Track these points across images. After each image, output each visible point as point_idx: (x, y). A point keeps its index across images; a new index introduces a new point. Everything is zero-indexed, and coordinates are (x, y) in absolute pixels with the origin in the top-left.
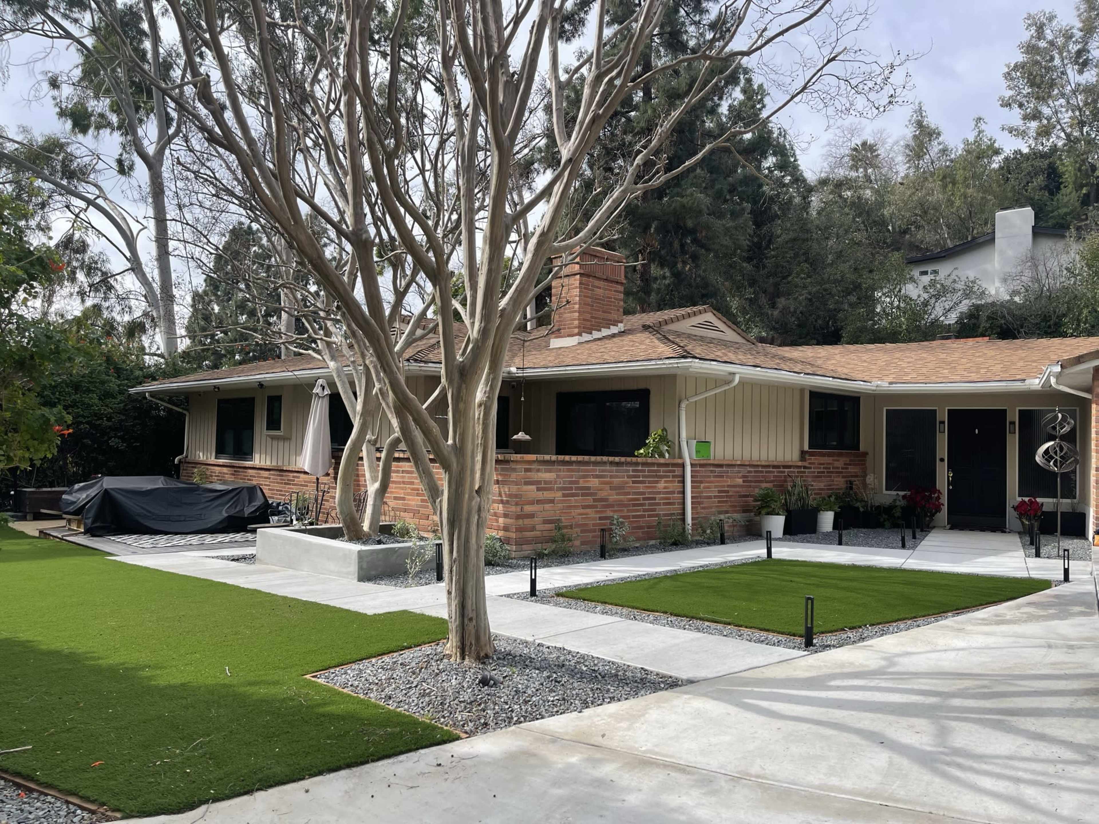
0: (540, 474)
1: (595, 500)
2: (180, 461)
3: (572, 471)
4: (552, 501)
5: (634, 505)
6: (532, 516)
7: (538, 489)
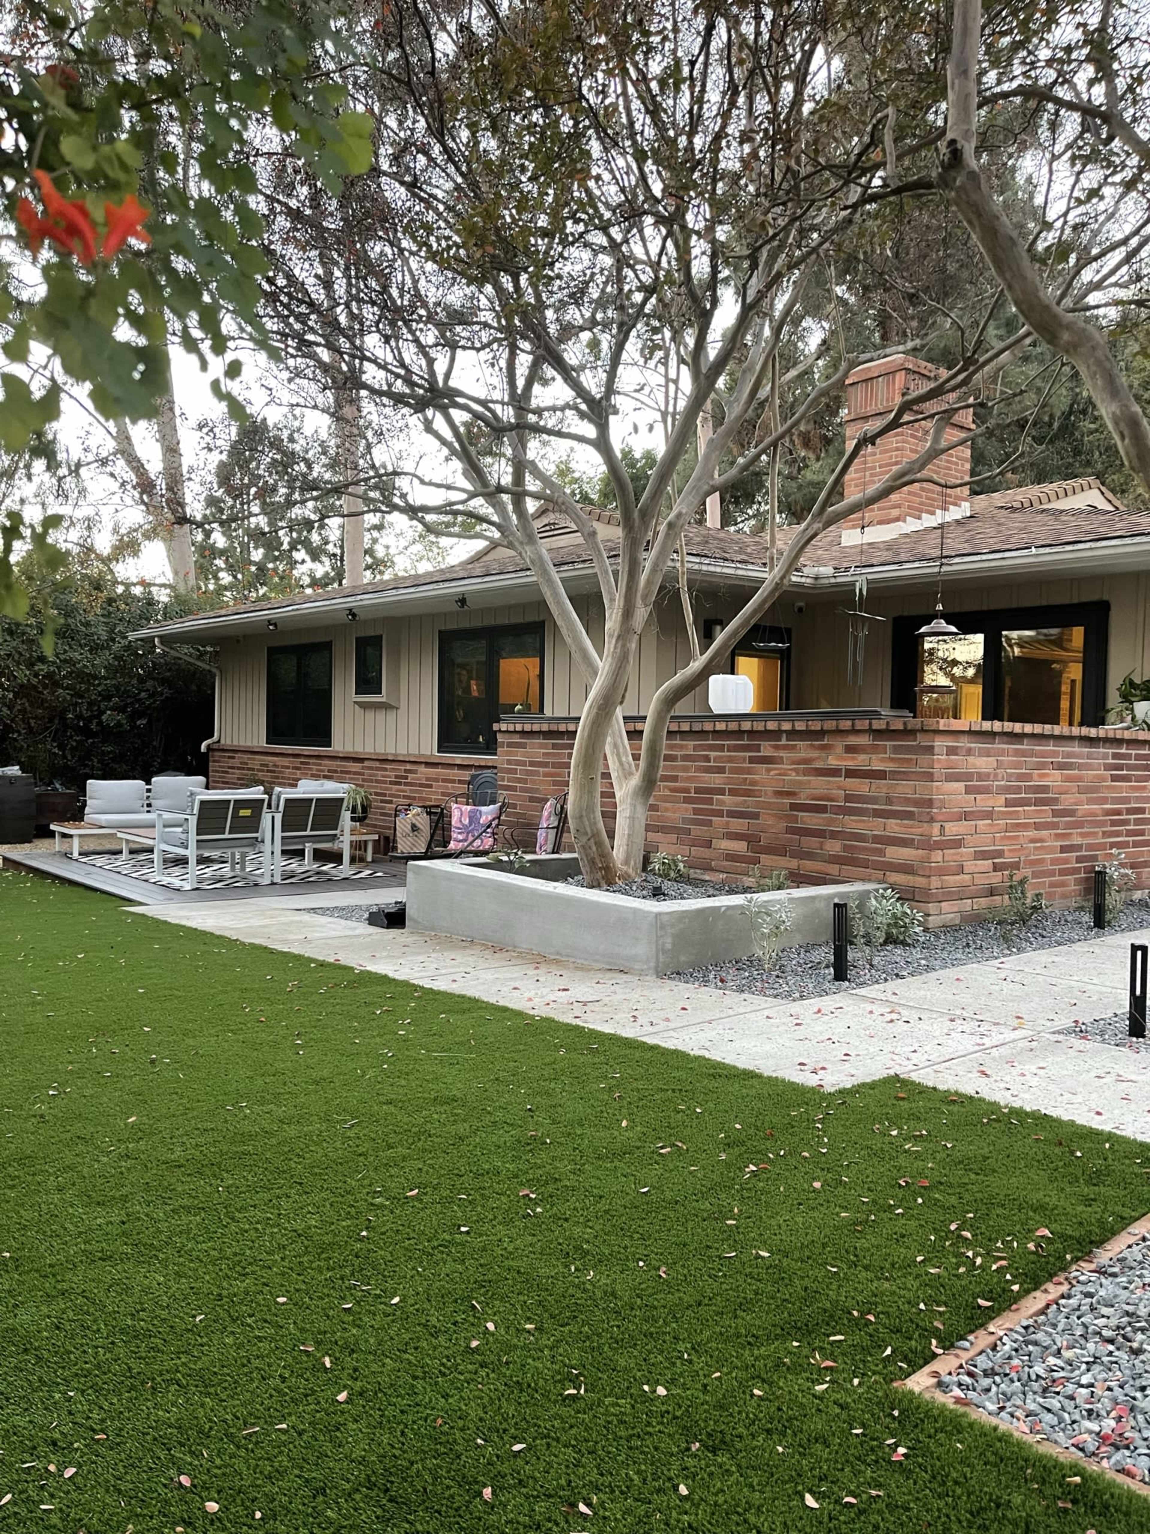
0: (971, 759)
1: (1056, 813)
2: (208, 747)
3: (1023, 753)
4: (989, 815)
5: (1114, 823)
6: (957, 844)
7: (968, 790)
